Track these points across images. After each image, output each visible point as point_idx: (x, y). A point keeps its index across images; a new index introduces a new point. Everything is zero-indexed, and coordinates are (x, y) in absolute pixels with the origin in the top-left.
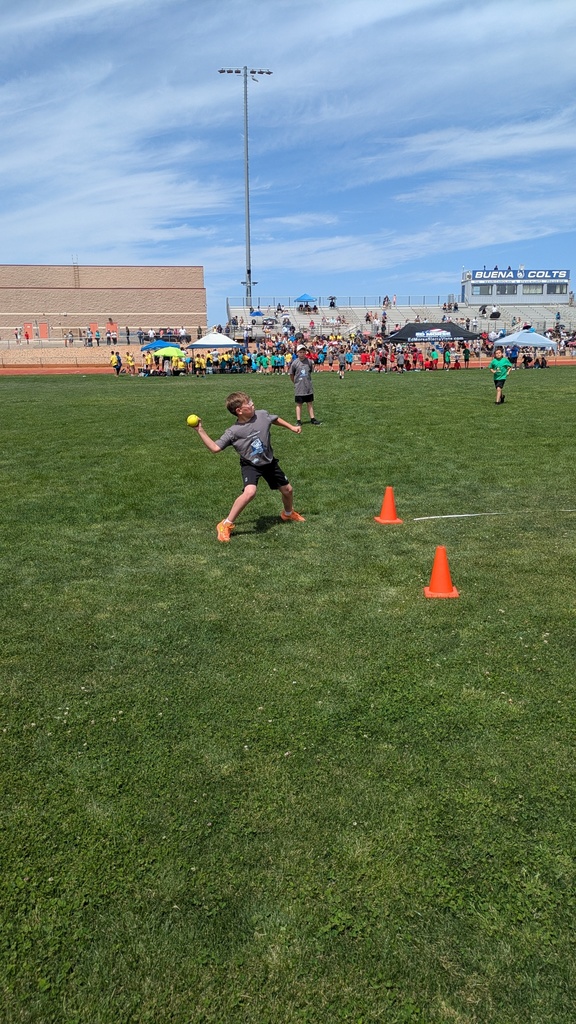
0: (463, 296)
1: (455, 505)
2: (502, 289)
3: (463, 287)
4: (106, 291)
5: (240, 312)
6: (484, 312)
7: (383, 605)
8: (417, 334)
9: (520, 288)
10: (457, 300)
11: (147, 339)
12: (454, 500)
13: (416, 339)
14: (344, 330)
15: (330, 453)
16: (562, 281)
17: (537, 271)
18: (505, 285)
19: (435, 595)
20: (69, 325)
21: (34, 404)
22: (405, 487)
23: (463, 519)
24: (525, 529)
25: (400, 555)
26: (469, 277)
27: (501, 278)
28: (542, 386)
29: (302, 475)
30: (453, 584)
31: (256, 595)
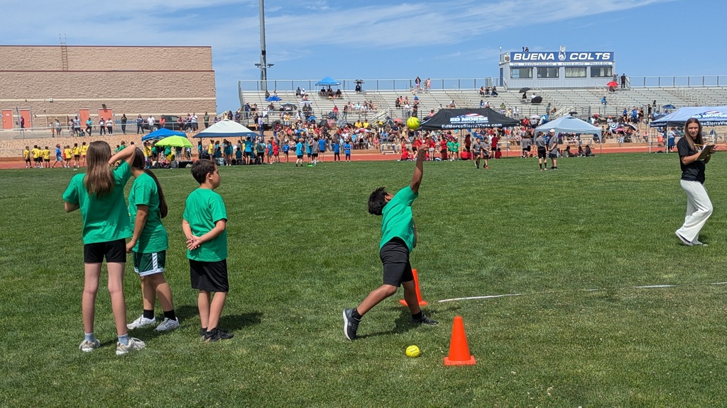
0: (501, 79)
1: (480, 288)
2: (543, 72)
3: (502, 69)
4: (99, 74)
5: (254, 97)
6: (525, 97)
7: (404, 373)
8: (452, 120)
9: (562, 71)
10: (494, 82)
11: (147, 127)
12: (480, 283)
13: (450, 126)
14: (371, 116)
15: (357, 242)
16: (606, 63)
17: (579, 53)
18: (545, 67)
19: (454, 363)
20: (56, 113)
21: (25, 199)
22: (432, 273)
23: (486, 300)
24: (545, 307)
25: (424, 332)
26: (507, 59)
27: (541, 60)
28: (582, 175)
29: (327, 264)
30: (471, 354)
31: (282, 369)
